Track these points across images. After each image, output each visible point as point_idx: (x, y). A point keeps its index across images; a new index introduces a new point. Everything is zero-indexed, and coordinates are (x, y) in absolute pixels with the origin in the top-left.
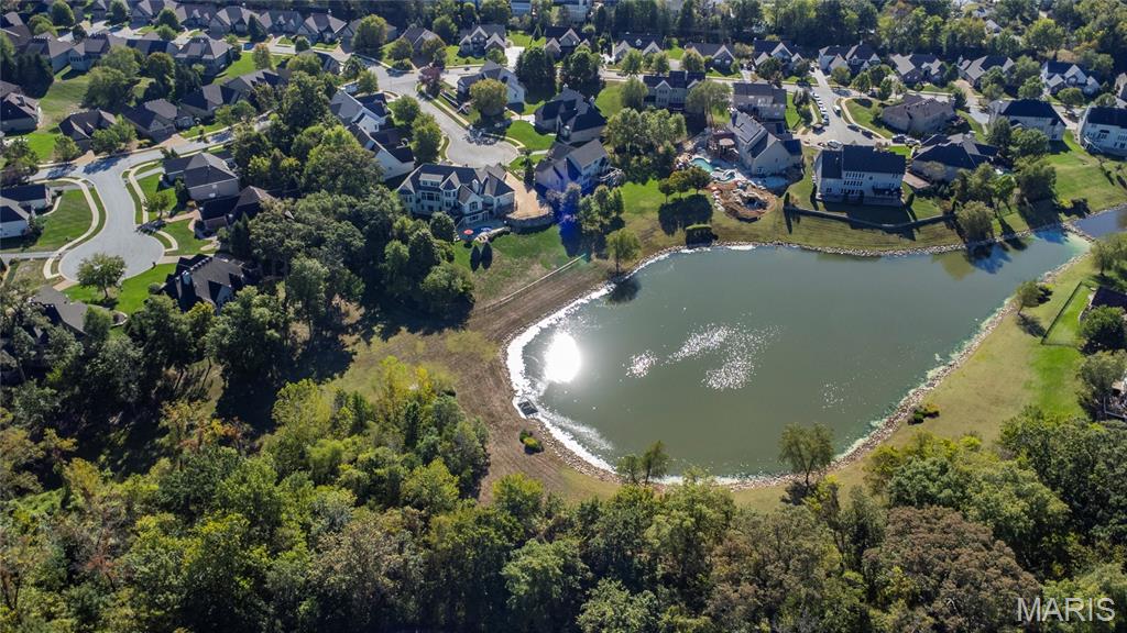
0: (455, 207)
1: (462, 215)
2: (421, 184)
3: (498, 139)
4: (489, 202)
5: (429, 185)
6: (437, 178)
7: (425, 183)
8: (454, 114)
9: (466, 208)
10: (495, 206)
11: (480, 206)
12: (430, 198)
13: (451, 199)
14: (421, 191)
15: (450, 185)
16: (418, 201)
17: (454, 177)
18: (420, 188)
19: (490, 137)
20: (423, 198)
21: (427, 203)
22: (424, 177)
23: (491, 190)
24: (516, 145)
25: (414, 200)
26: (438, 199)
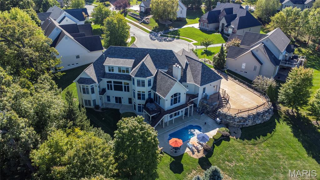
0: (150, 100)
1: (161, 112)
2: (107, 71)
3: (174, 38)
4: (192, 92)
5: (116, 71)
6: (127, 63)
7: (111, 69)
8: (138, 24)
9: (166, 103)
10: (200, 98)
11: (183, 99)
12: (118, 87)
13: (146, 89)
14: (105, 80)
15: (144, 72)
16: (103, 92)
17: (148, 61)
18: (104, 75)
19: (168, 37)
20: (109, 87)
21: (113, 94)
22: (110, 62)
23: (195, 77)
24: (190, 41)
25: (97, 90)
26: (127, 89)
